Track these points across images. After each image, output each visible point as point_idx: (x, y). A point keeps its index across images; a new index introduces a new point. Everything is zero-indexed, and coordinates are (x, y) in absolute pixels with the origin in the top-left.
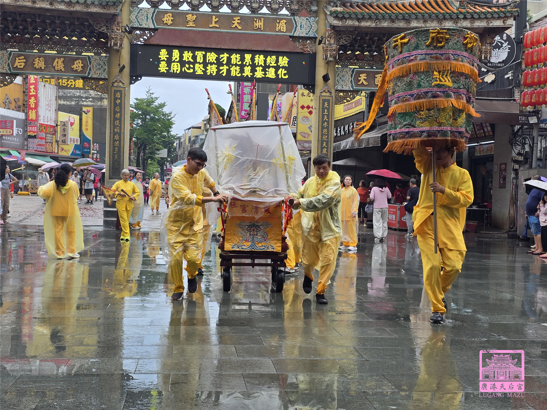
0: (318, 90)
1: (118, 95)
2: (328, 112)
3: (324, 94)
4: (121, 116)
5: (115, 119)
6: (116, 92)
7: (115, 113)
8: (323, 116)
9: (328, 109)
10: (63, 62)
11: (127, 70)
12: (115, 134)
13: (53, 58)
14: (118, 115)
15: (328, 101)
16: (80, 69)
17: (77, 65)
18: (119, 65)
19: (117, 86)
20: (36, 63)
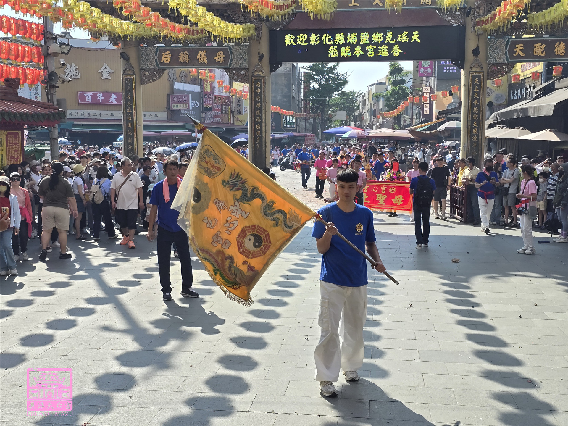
0: (468, 65)
1: (258, 84)
2: (479, 89)
3: (474, 69)
4: (261, 106)
5: (256, 109)
6: (256, 81)
7: (256, 102)
8: (473, 93)
9: (479, 86)
10: (206, 54)
11: (266, 59)
12: (256, 124)
13: (196, 51)
14: (259, 105)
15: (479, 76)
16: (222, 60)
17: (219, 57)
18: (259, 54)
19: (258, 76)
20: (181, 57)
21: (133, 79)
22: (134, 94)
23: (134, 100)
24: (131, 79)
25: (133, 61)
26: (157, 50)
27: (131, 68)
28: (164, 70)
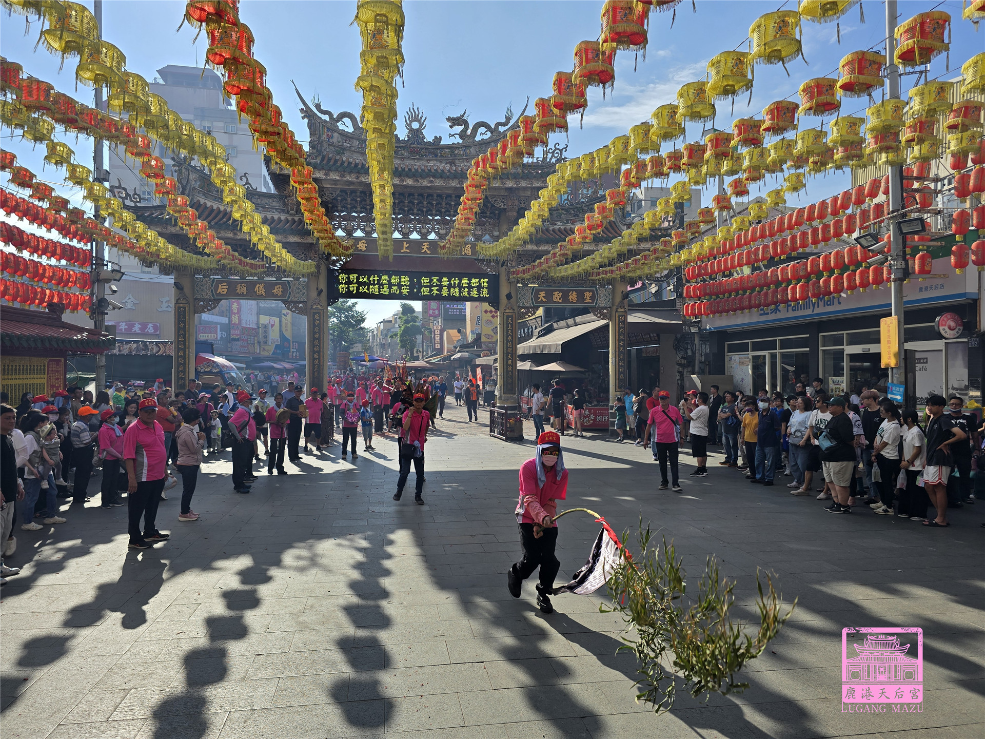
0: (502, 307)
1: (317, 316)
2: (512, 327)
3: (507, 311)
4: (320, 336)
5: (314, 339)
6: (314, 314)
7: (315, 333)
8: (508, 330)
9: (512, 325)
10: (264, 287)
11: (324, 294)
12: (314, 352)
13: (254, 284)
14: (317, 335)
15: (512, 317)
16: (280, 293)
17: (278, 290)
18: (317, 289)
19: (316, 309)
20: (238, 289)
21: (187, 308)
22: (187, 322)
23: (187, 329)
24: (184, 308)
25: (187, 290)
26: (213, 281)
27: (185, 297)
28: (221, 300)
